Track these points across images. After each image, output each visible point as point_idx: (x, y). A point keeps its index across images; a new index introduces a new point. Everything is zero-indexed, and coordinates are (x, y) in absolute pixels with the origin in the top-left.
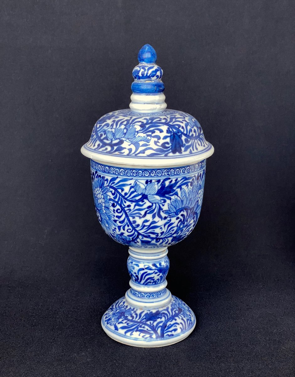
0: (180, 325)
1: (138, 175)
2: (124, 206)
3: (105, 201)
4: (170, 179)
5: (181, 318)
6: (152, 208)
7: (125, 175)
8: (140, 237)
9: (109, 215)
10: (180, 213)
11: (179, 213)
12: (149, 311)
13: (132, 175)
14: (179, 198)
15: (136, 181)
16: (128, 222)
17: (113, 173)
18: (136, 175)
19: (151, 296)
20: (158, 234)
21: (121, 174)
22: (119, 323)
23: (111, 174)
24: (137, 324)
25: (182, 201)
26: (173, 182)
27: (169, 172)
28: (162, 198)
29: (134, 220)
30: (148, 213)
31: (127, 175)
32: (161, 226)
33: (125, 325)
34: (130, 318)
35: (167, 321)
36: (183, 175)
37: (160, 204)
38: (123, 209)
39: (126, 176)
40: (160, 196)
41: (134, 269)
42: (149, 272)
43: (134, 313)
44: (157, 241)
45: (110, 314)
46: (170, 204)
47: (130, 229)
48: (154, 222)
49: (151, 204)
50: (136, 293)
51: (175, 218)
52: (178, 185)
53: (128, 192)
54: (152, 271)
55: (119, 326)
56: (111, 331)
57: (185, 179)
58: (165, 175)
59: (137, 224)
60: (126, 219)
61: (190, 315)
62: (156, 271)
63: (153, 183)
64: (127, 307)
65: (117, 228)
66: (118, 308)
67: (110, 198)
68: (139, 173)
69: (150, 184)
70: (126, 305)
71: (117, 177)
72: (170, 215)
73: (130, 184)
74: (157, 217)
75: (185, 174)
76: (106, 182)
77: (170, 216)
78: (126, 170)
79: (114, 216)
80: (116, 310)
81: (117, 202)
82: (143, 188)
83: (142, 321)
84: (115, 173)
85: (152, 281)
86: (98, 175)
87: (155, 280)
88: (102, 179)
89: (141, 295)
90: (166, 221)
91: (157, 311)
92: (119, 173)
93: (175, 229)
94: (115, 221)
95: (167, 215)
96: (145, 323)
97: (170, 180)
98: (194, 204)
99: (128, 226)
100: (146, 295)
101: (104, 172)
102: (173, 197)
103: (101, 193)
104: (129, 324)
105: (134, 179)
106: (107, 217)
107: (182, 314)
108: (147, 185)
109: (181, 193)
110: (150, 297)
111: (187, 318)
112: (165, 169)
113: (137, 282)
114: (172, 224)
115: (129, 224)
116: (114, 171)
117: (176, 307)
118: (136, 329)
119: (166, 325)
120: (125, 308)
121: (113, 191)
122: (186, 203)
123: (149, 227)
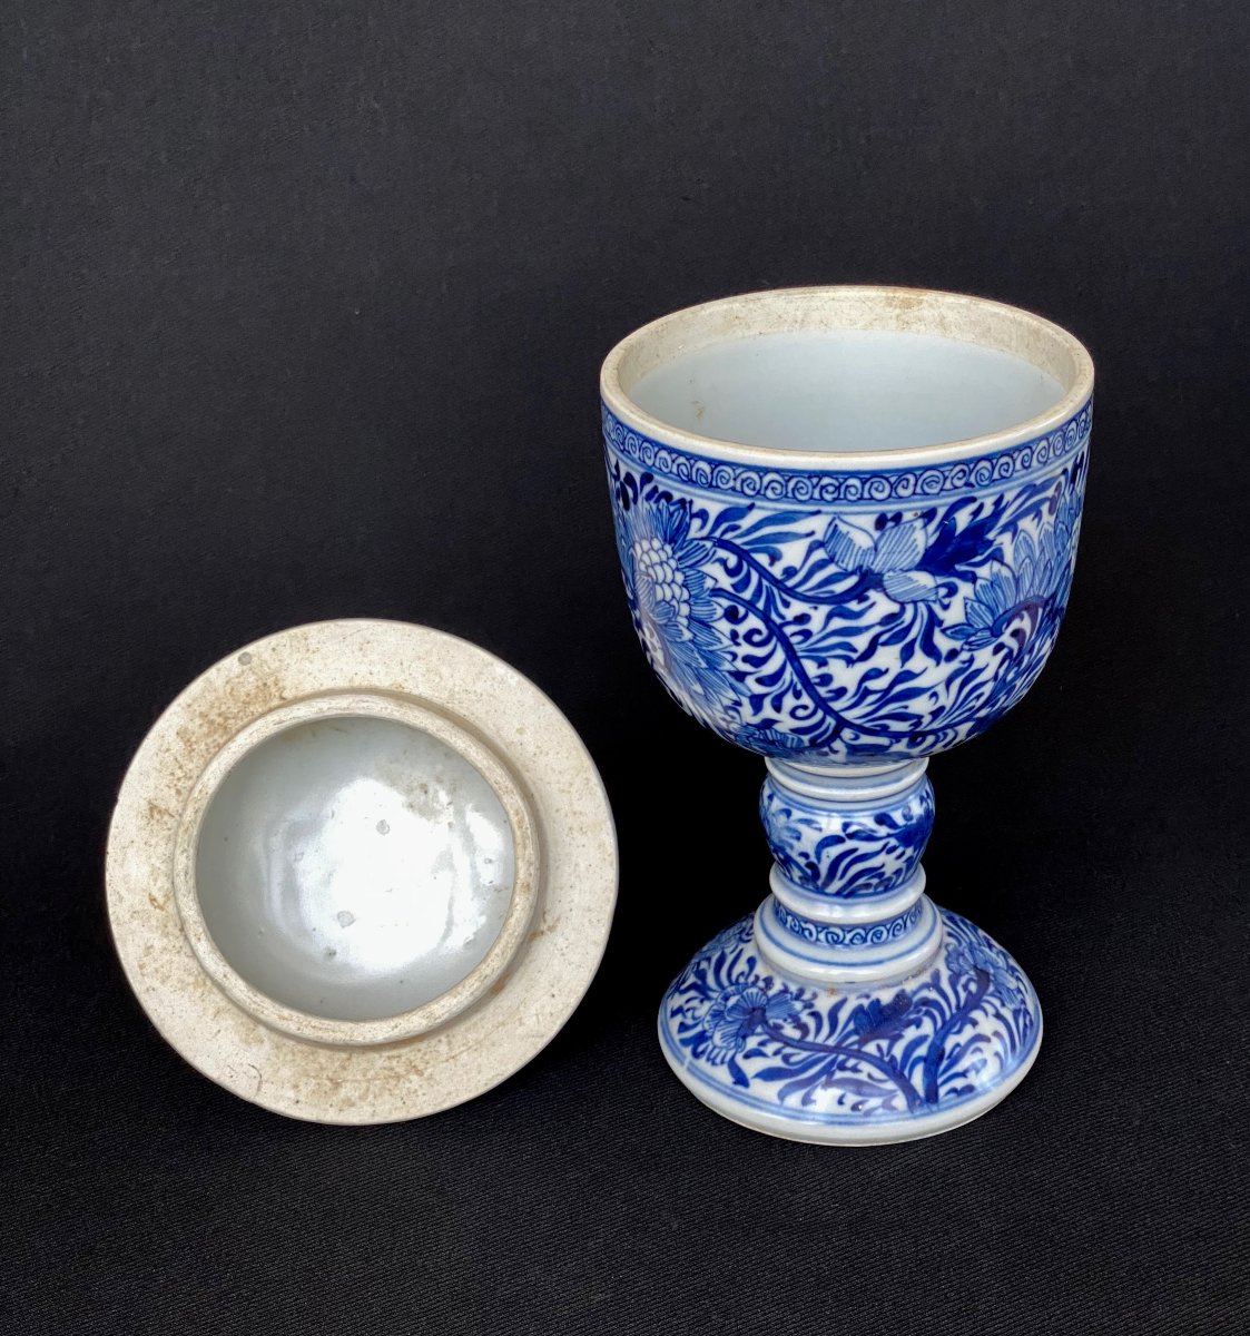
0: (995, 1040)
1: (842, 496)
2: (782, 617)
3: (690, 596)
4: (973, 500)
5: (991, 1010)
6: (899, 622)
7: (786, 496)
8: (847, 734)
9: (711, 652)
10: (1008, 626)
11: (1004, 626)
12: (868, 996)
13: (816, 495)
14: (1005, 572)
15: (837, 522)
16: (796, 679)
17: (733, 489)
18: (835, 495)
19: (869, 938)
20: (920, 717)
21: (770, 494)
22: (747, 1056)
23: (724, 492)
24: (825, 1058)
25: (1017, 580)
26: (987, 511)
27: (971, 472)
28: (941, 580)
29: (824, 670)
30: (885, 644)
31: (795, 497)
32: (933, 687)
33: (777, 1062)
34: (790, 1031)
35: (943, 1032)
36: (1023, 476)
37: (934, 602)
38: (776, 631)
39: (793, 503)
40: (933, 574)
41: (798, 838)
42: (865, 847)
43: (808, 1011)
44: (913, 744)
45: (697, 1014)
46: (974, 598)
47: (805, 707)
48: (908, 676)
49: (895, 608)
50: (804, 925)
51: (990, 648)
52: (1004, 519)
53: (797, 564)
54: (877, 846)
55: (751, 1067)
56: (718, 1090)
57: (1032, 489)
58: (956, 488)
59: (835, 685)
60: (789, 669)
61: (1019, 991)
62: (893, 842)
63: (908, 525)
64: (769, 982)
65: (745, 701)
66: (733, 988)
67: (718, 586)
68: (847, 487)
69: (893, 527)
70: (763, 976)
71: (751, 507)
72: (973, 639)
73: (808, 530)
74: (919, 654)
75: (1032, 472)
76: (696, 523)
77: (970, 644)
78: (791, 478)
79: (735, 656)
80: (726, 998)
81: (750, 605)
82: (865, 546)
83: (844, 1045)
84: (738, 487)
85: (875, 881)
86: (655, 489)
87: (886, 876)
88: (677, 509)
89: (830, 936)
90: (955, 665)
91: (897, 996)
92: (758, 487)
93: (987, 690)
94: (740, 676)
95: (957, 644)
96: (859, 1051)
97: (972, 507)
98: (1058, 579)
99: (797, 695)
100: (849, 936)
101: (690, 481)
102: (984, 572)
103: (673, 563)
104: (793, 1060)
105: (827, 513)
106: (697, 656)
107: (992, 995)
108: (883, 535)
109: (1016, 550)
110: (865, 940)
111: (1012, 1007)
112: (956, 464)
113: (811, 887)
114: (979, 672)
115: (799, 687)
116: (735, 479)
117: (967, 968)
118: (824, 1079)
119: (943, 1051)
120: (761, 989)
121: (732, 561)
122: (1032, 585)
123: (886, 697)
